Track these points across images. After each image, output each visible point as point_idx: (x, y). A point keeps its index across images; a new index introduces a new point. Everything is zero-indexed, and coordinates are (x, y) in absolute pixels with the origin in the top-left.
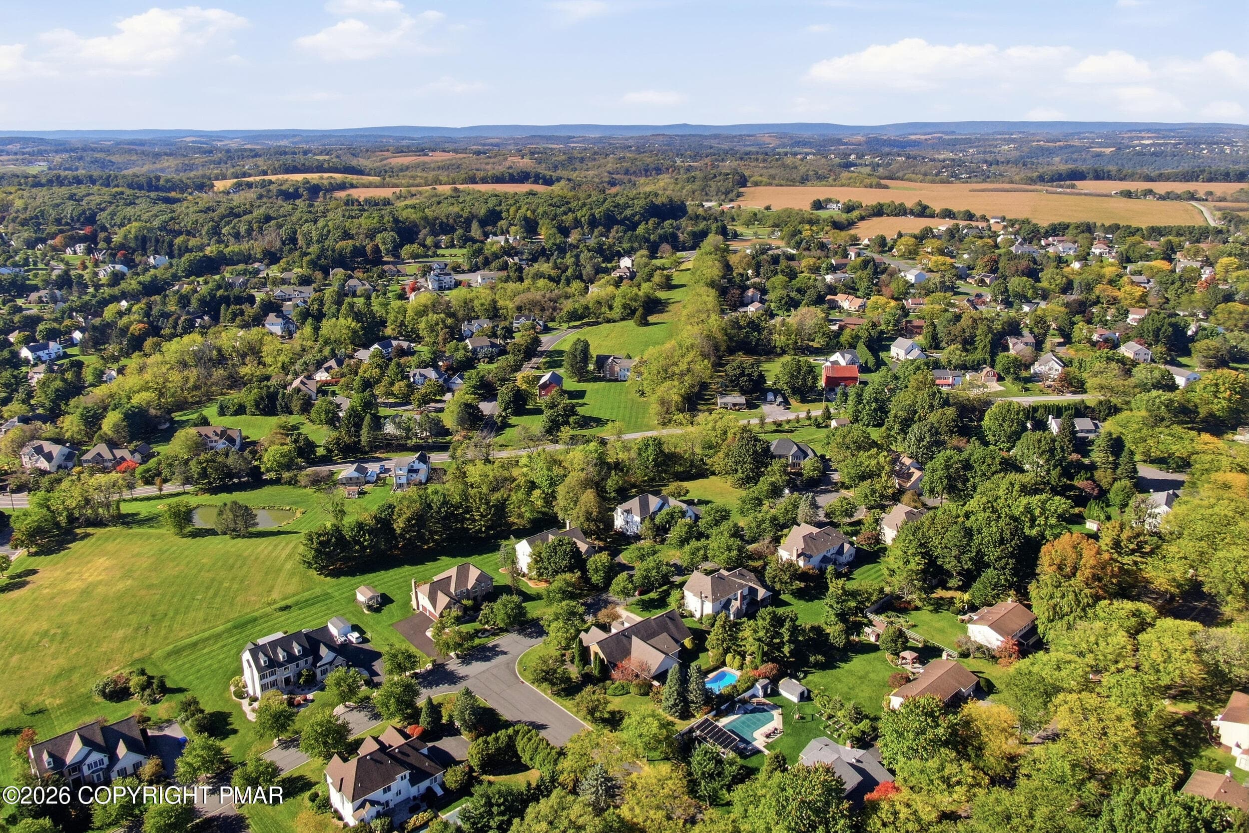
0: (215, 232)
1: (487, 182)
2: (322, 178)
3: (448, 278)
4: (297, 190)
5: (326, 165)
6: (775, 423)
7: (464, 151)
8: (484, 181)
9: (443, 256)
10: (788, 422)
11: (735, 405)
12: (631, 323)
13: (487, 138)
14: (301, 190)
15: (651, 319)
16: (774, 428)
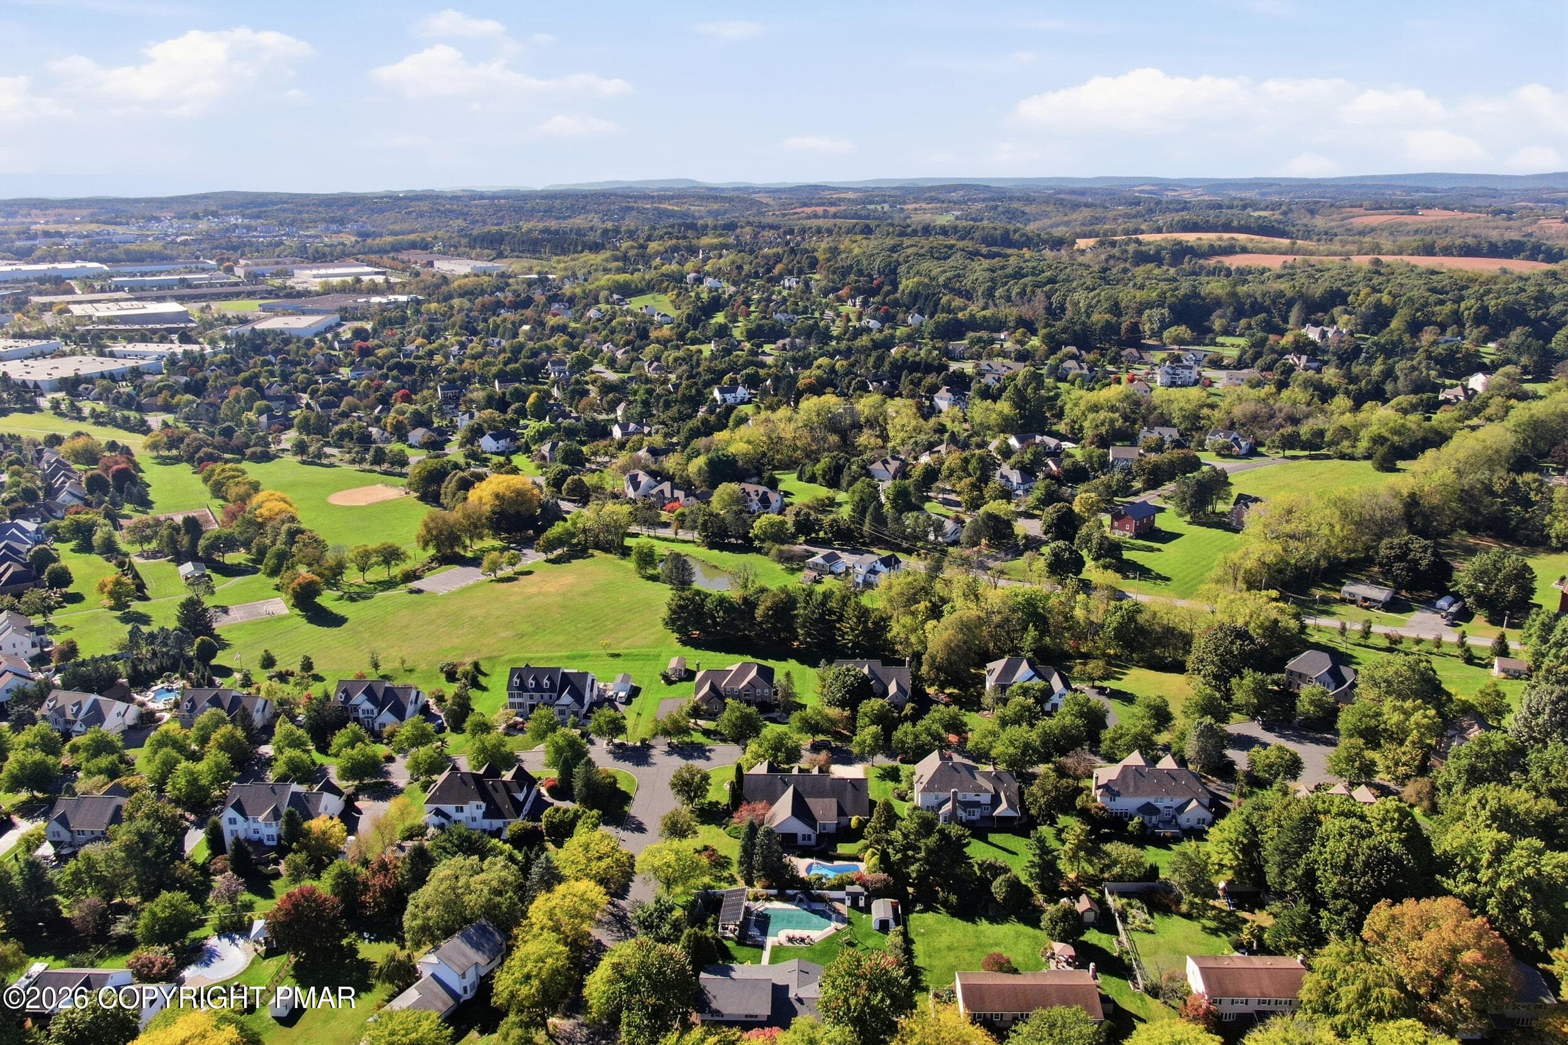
0: (990, 294)
1: (1451, 254)
2: (1220, 239)
3: (1186, 372)
4: (1158, 252)
5: (1235, 223)
6: (1387, 636)
7: (1477, 209)
8: (1447, 251)
9: (1222, 345)
10: (1419, 641)
11: (1365, 599)
12: (1368, 464)
13: (1555, 191)
14: (1164, 252)
15: (1400, 464)
16: (1386, 643)
